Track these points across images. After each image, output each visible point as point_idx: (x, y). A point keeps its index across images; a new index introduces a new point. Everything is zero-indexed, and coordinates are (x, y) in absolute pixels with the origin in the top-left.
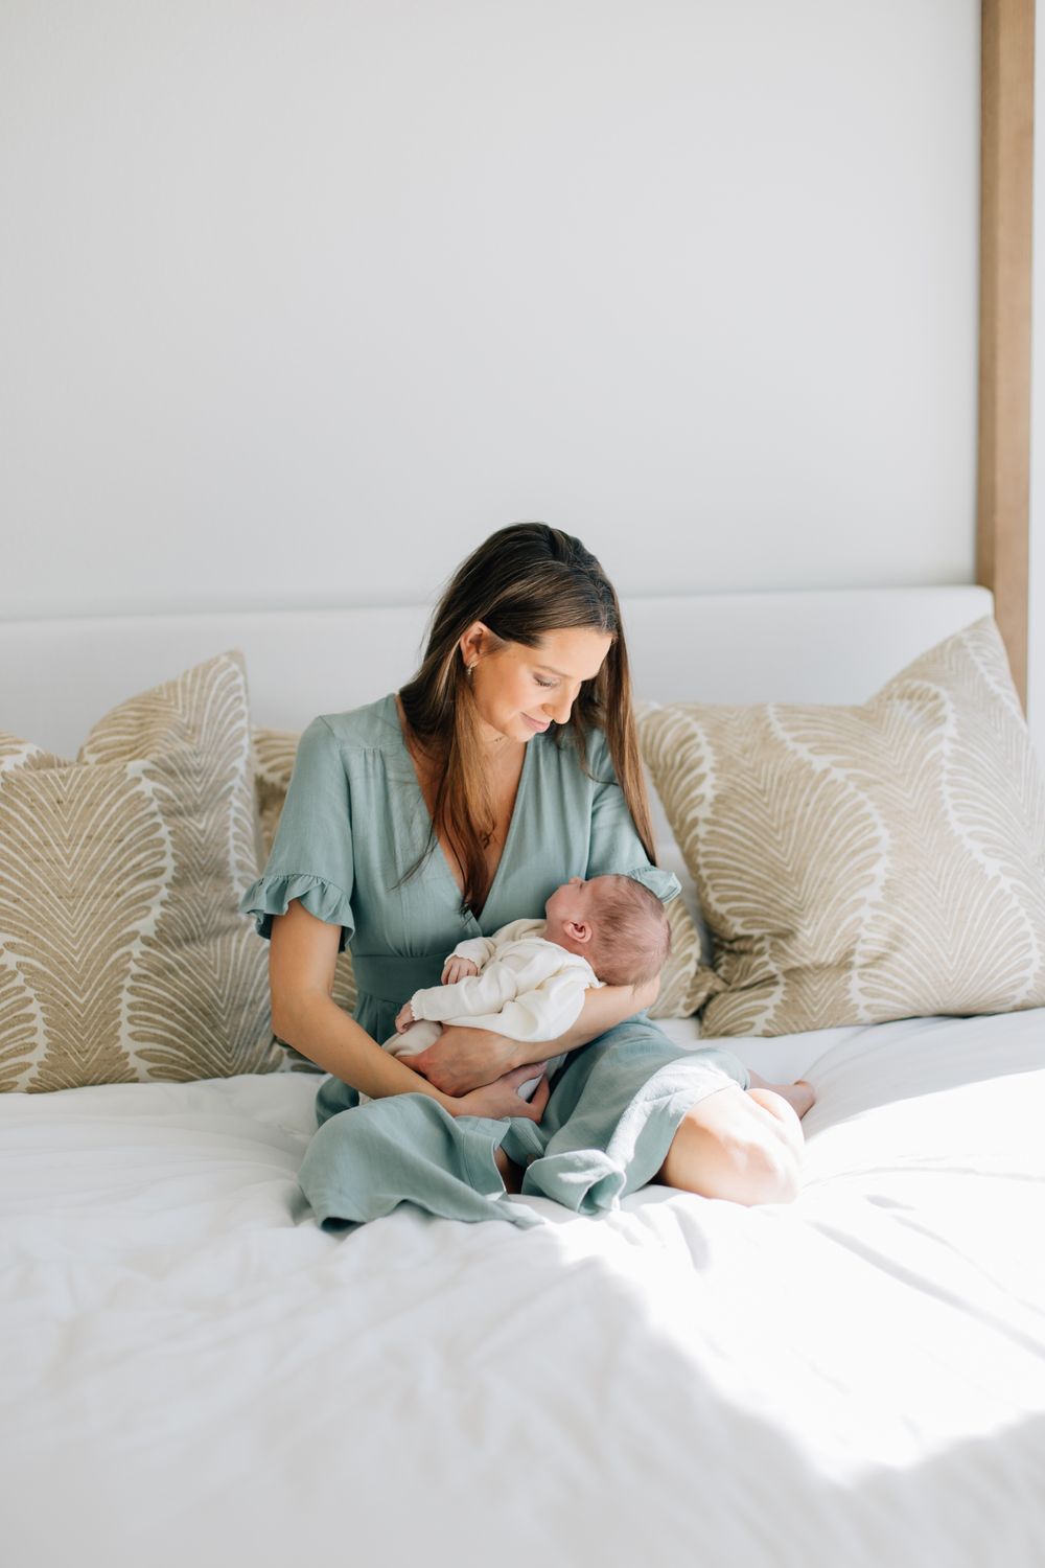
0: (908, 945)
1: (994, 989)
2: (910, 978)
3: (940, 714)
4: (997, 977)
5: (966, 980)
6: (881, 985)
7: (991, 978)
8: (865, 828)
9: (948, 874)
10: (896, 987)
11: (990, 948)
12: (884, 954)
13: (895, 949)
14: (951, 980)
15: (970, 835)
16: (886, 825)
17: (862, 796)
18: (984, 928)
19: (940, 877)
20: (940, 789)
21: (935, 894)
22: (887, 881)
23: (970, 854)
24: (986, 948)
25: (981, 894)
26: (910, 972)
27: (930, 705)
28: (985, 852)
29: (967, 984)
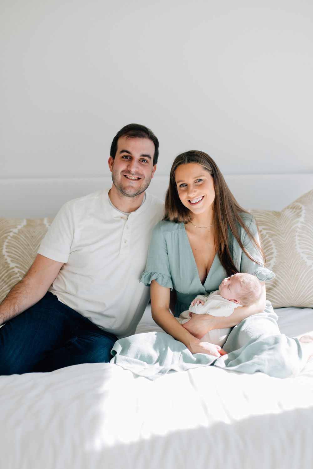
0: (278, 286)
1: (308, 301)
2: (279, 296)
3: (300, 214)
4: (309, 296)
5: (298, 297)
6: (269, 297)
7: (307, 297)
8: (269, 249)
9: (294, 264)
10: (274, 298)
11: (306, 288)
12: (271, 288)
13: (275, 287)
14: (293, 297)
15: (303, 252)
16: (276, 249)
17: (270, 239)
18: (305, 281)
19: (291, 265)
20: (295, 238)
21: (289, 270)
22: (274, 266)
23: (302, 258)
24: (305, 288)
25: (304, 271)
26: (279, 294)
27: (298, 211)
28: (307, 258)
29: (298, 299)
